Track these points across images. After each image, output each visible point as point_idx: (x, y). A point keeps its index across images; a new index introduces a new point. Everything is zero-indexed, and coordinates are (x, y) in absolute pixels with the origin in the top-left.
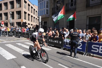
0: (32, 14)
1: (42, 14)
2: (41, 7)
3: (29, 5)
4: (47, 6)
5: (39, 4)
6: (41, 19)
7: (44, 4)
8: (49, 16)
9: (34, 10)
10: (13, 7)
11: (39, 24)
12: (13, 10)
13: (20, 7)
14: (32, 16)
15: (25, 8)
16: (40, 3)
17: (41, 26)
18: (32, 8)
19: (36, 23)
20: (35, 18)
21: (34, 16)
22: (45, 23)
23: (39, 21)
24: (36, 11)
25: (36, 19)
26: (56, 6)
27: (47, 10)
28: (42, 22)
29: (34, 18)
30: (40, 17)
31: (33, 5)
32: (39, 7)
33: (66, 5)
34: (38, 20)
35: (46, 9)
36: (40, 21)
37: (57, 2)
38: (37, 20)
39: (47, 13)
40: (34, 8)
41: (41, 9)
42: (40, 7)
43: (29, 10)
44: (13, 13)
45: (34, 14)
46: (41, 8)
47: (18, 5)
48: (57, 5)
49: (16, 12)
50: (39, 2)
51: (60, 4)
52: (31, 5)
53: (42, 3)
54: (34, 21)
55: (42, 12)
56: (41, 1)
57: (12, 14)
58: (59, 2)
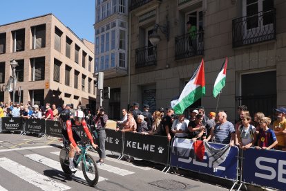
0: (79, 67)
1: (107, 66)
2: (103, 45)
3: (69, 41)
4: (121, 42)
5: (97, 38)
6: (104, 80)
7: (113, 37)
8: (125, 73)
9: (84, 54)
10: (21, 47)
11: (98, 96)
12: (20, 55)
13: (43, 45)
14: (77, 73)
15: (58, 48)
16: (101, 34)
17: (102, 100)
18: (77, 48)
19: (89, 92)
20: (87, 79)
21: (82, 71)
22: (116, 91)
23: (97, 86)
24: (90, 59)
25: (90, 80)
26: (147, 44)
27: (120, 54)
28: (105, 88)
29: (84, 77)
30: (101, 75)
31: (82, 41)
32: (96, 47)
33: (177, 41)
34: (95, 82)
35: (117, 51)
36: (101, 86)
37: (150, 32)
38: (92, 82)
39: (122, 64)
40: (83, 48)
41: (102, 52)
42: (100, 47)
43: (68, 55)
44: (21, 63)
45: (84, 66)
46: (103, 48)
47: (38, 41)
48: (149, 42)
49: (32, 60)
50: (97, 33)
51: (158, 37)
52: (75, 41)
53: (108, 34)
54: (83, 87)
55: (107, 60)
56: (103, 31)
57: (17, 68)
58: (154, 33)
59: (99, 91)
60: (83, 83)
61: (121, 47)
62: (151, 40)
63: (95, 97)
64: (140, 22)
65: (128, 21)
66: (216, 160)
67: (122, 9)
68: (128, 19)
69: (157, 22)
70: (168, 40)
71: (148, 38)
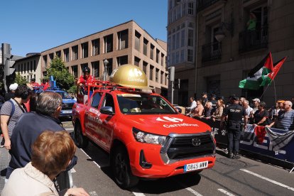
0: (153, 62)
1: (177, 61)
2: (174, 44)
3: (146, 41)
4: (189, 40)
5: (169, 38)
6: (175, 72)
7: (183, 37)
8: (193, 66)
9: (158, 51)
10: (110, 49)
11: (170, 86)
12: (110, 55)
13: (127, 46)
14: (152, 67)
15: (137, 48)
16: (172, 35)
17: (173, 90)
18: (152, 47)
19: (161, 83)
20: (160, 72)
21: (156, 65)
22: (184, 82)
23: (169, 79)
24: (163, 55)
25: (162, 72)
26: (212, 41)
27: (189, 50)
28: (176, 80)
29: (157, 70)
30: (173, 69)
31: (156, 40)
32: (169, 45)
33: (241, 35)
34: (166, 75)
35: (186, 48)
36: (172, 79)
37: (216, 30)
38: (164, 75)
39: (190, 59)
40: (157, 46)
41: (174, 49)
42: (172, 45)
43: (145, 53)
44: (110, 60)
45: (157, 61)
46: (174, 46)
47: (122, 43)
48: (215, 39)
49: (118, 58)
50: (169, 33)
51: (224, 34)
52: (151, 41)
53: (178, 34)
54: (157, 78)
55: (178, 56)
56: (174, 32)
57: (108, 65)
58: (220, 31)
59: (170, 82)
60: (157, 75)
61: (189, 44)
62: (217, 37)
63: (167, 87)
64: (207, 21)
65: (196, 22)
66: (278, 144)
67: (190, 12)
68: (196, 19)
69: (223, 20)
70: (232, 36)
71: (215, 35)
